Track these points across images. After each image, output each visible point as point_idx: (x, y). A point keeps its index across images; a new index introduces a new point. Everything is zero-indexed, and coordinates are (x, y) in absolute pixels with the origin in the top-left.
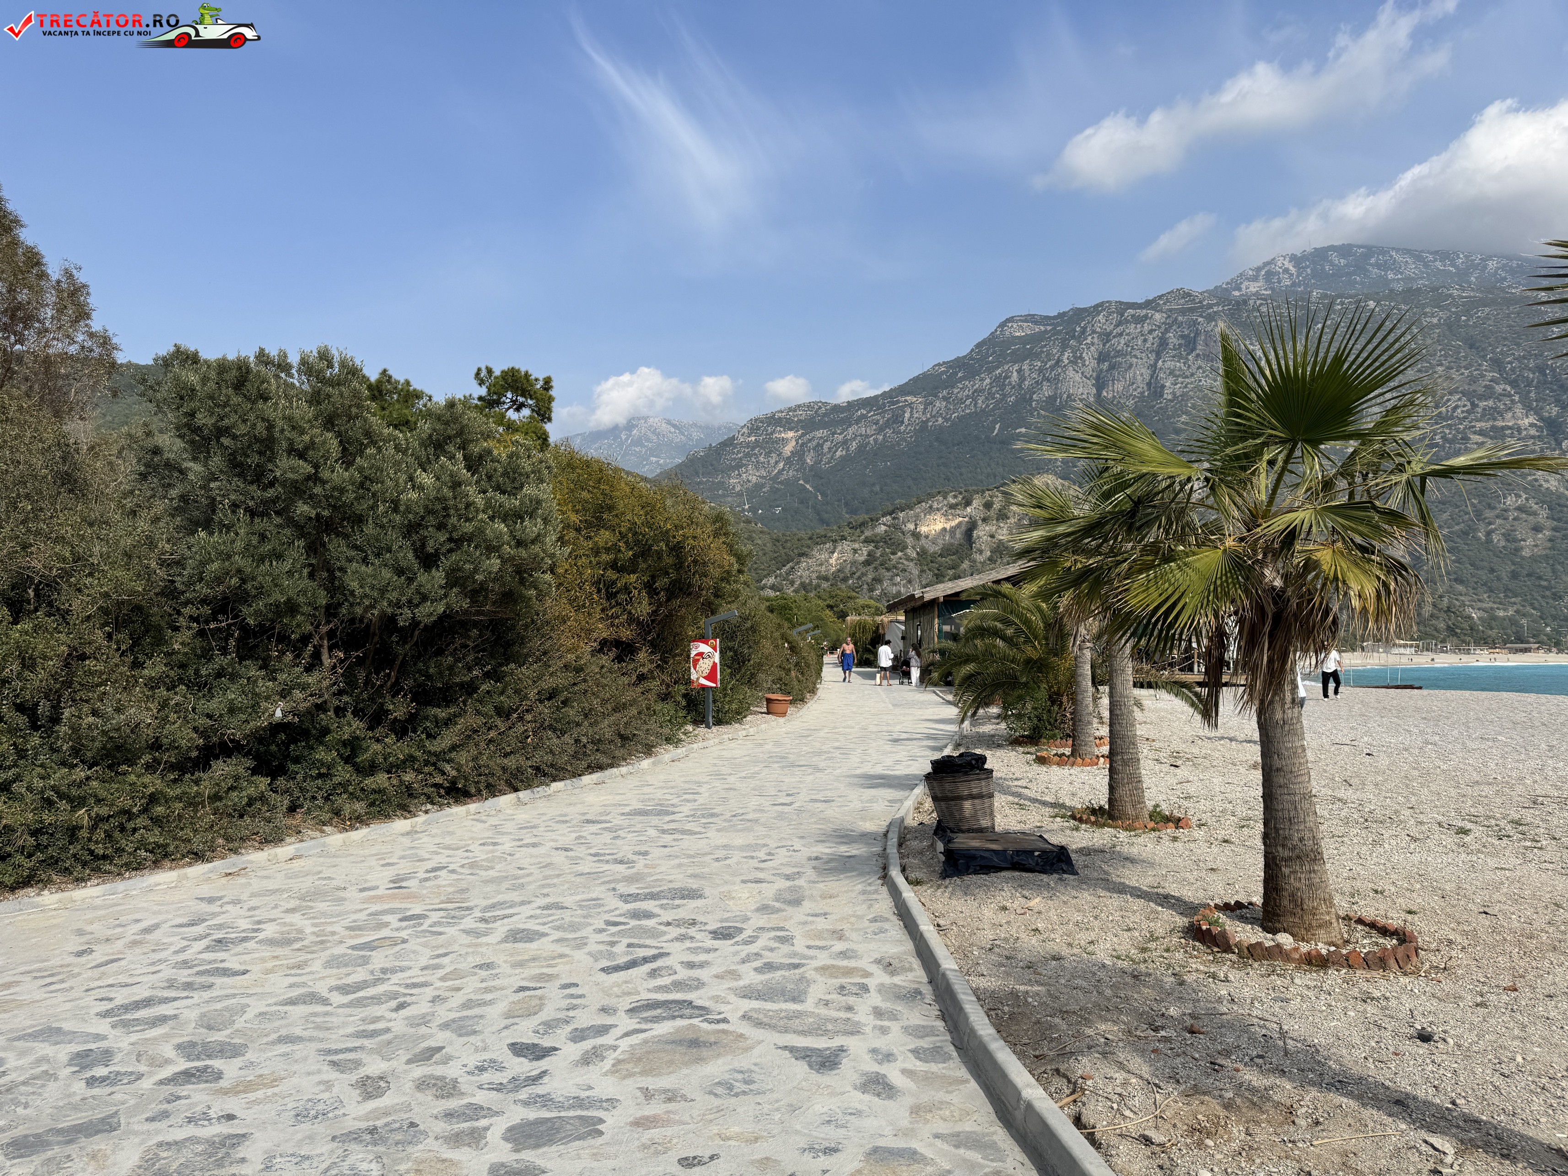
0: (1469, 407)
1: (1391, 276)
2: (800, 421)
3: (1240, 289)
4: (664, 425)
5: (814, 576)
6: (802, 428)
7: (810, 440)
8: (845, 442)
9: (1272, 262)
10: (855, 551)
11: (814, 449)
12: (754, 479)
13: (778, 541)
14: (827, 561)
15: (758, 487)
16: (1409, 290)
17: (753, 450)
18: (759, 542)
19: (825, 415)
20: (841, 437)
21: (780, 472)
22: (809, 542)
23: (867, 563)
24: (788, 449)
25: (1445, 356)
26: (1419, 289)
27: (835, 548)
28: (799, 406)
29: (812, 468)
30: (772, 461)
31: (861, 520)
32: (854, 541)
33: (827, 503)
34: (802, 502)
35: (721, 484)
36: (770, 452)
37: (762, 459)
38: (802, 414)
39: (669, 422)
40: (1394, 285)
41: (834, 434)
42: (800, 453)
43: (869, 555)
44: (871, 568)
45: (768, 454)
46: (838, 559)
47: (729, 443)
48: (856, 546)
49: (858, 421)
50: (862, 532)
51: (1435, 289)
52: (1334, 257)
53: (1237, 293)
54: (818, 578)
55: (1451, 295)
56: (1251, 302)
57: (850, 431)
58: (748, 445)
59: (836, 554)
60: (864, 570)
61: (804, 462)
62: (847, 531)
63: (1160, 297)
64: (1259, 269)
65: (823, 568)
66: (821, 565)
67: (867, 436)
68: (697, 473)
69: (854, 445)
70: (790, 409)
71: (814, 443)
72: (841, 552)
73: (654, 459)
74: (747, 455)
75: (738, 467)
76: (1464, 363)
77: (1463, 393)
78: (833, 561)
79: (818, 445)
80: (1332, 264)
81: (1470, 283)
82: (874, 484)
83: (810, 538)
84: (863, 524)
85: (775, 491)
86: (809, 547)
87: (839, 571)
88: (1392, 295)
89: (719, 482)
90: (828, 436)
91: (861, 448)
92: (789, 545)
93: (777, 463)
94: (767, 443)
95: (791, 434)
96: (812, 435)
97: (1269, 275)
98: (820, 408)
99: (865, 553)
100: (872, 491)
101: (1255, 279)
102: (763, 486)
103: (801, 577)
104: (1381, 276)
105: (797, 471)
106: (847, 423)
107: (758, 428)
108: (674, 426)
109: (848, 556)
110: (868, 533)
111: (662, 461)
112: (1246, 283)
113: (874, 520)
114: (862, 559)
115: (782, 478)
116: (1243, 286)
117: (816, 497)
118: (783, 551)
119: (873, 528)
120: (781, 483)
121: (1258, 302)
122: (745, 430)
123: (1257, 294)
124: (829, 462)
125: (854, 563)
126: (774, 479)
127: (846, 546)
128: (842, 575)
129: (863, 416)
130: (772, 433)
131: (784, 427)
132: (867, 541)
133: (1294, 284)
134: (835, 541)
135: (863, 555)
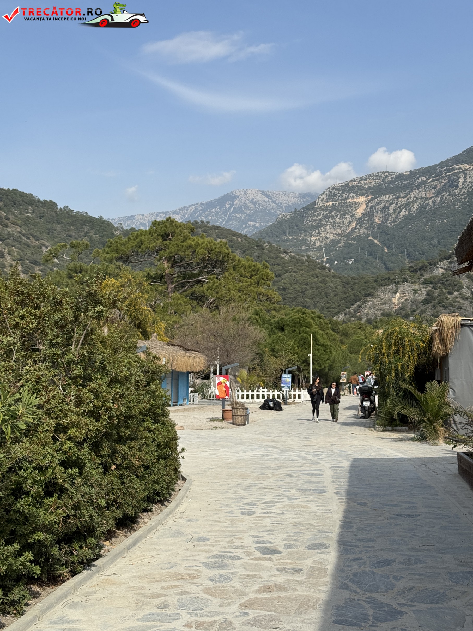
2: (370, 188)
5: (379, 313)
6: (372, 193)
7: (378, 204)
8: (408, 205)
10: (415, 291)
11: (381, 210)
12: (331, 237)
13: (348, 284)
14: (390, 300)
15: (335, 243)
17: (330, 212)
18: (331, 285)
19: (390, 182)
20: (404, 200)
21: (353, 230)
22: (375, 284)
23: (426, 302)
24: (359, 212)
27: (397, 289)
28: (369, 176)
29: (379, 226)
30: (346, 222)
31: (420, 265)
32: (415, 282)
33: (393, 255)
34: (371, 255)
35: (304, 241)
36: (345, 214)
37: (337, 220)
38: (371, 183)
41: (398, 198)
42: (369, 215)
43: (428, 295)
44: (430, 306)
45: (343, 216)
46: (400, 298)
47: (311, 207)
48: (416, 287)
49: (419, 187)
50: (422, 275)
54: (383, 315)
57: (412, 195)
58: (326, 208)
59: (398, 295)
60: (423, 308)
61: (373, 222)
62: (408, 275)
65: (387, 306)
66: (385, 303)
67: (427, 199)
68: (285, 233)
69: (415, 207)
70: (361, 179)
71: (382, 206)
72: (403, 292)
73: (251, 223)
74: (326, 217)
75: (318, 227)
78: (395, 300)
79: (385, 207)
82: (432, 238)
83: (375, 281)
84: (422, 268)
85: (348, 246)
86: (374, 288)
87: (401, 309)
89: (302, 239)
90: (393, 200)
91: (422, 209)
92: (357, 287)
93: (350, 222)
94: (342, 206)
95: (362, 199)
96: (380, 199)
98: (387, 177)
99: (425, 293)
100: (431, 244)
102: (338, 242)
103: (367, 314)
105: (367, 229)
106: (409, 188)
107: (335, 195)
108: (268, 196)
109: (410, 296)
110: (427, 276)
111: (257, 225)
113: (433, 264)
114: (421, 298)
115: (355, 235)
117: (383, 250)
118: (351, 293)
119: (431, 271)
120: (354, 239)
122: (324, 197)
124: (394, 221)
125: (414, 301)
126: (348, 236)
127: (407, 287)
128: (403, 313)
129: (423, 182)
130: (346, 199)
131: (356, 193)
132: (426, 283)
134: (397, 283)
135: (422, 295)
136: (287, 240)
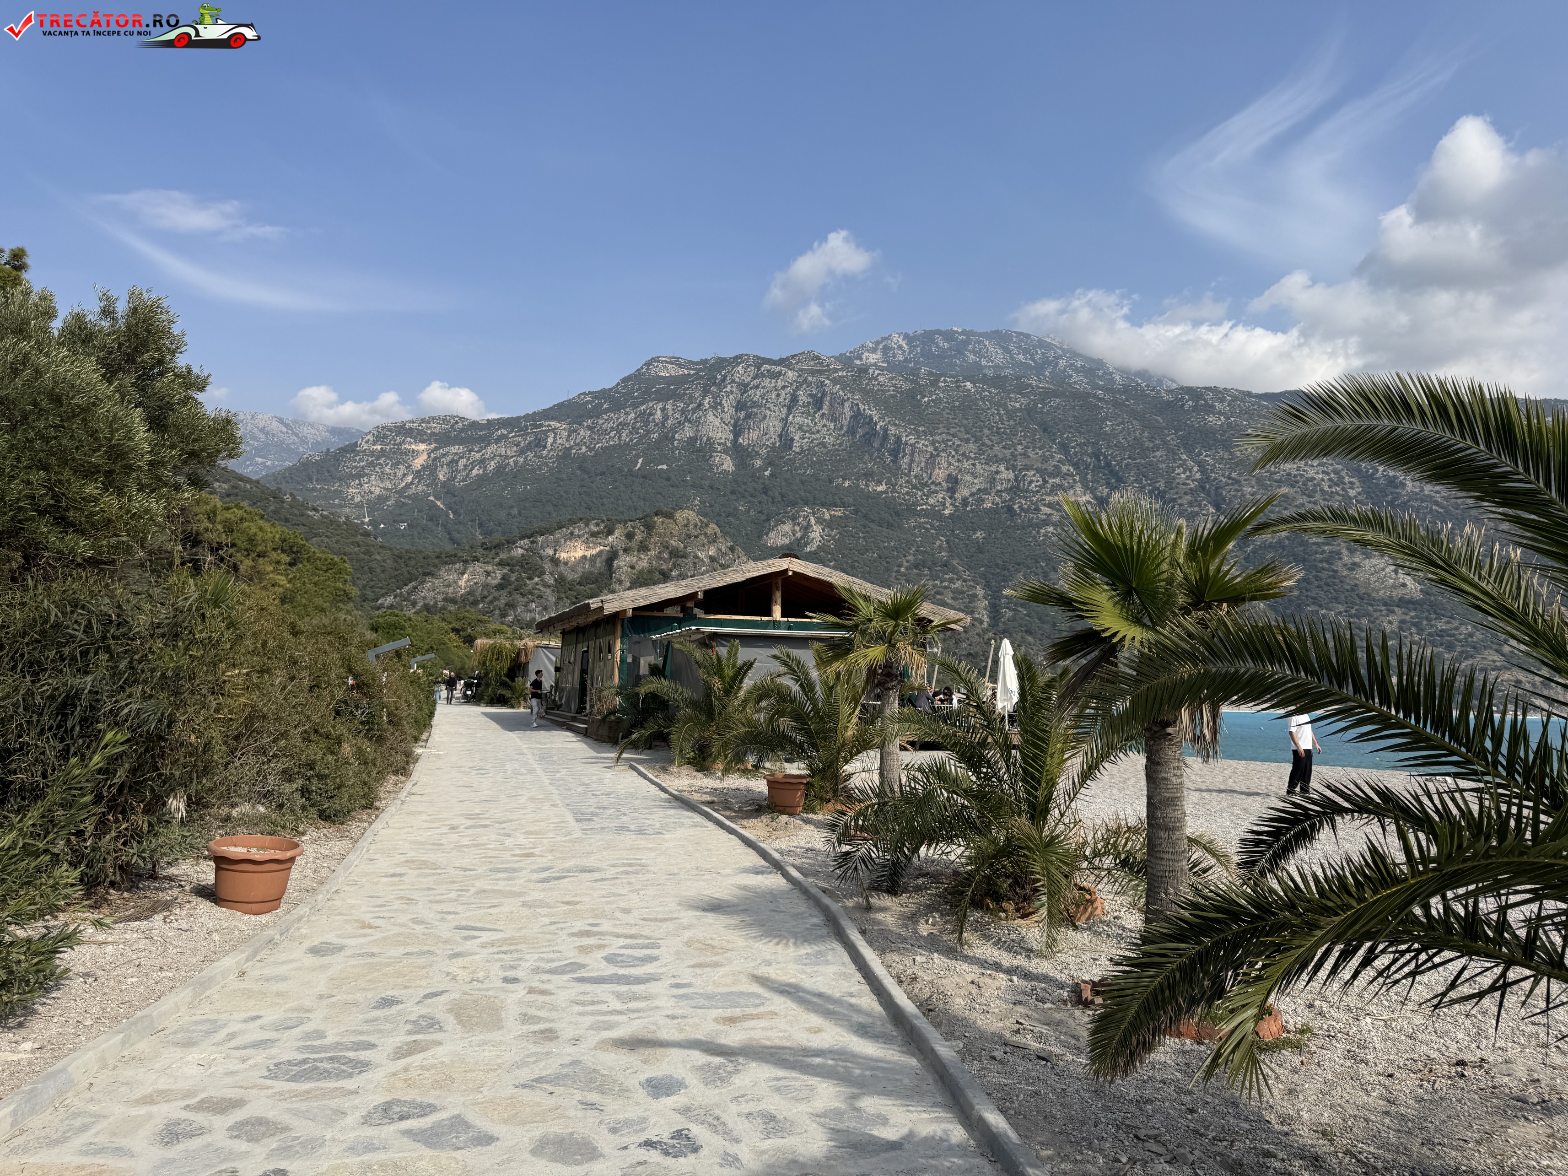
0: (1041, 483)
1: (984, 363)
2: (433, 434)
3: (861, 359)
4: (275, 423)
5: (440, 597)
6: (436, 441)
7: (444, 455)
8: (482, 462)
9: (889, 338)
10: (488, 574)
11: (448, 465)
12: (377, 491)
13: (401, 558)
14: (456, 582)
15: (381, 499)
16: (999, 376)
17: (378, 458)
18: (378, 557)
19: (462, 430)
20: (478, 456)
21: (408, 486)
22: (437, 561)
23: (500, 587)
24: (418, 463)
25: (1025, 437)
26: (1006, 377)
27: (465, 569)
28: (433, 418)
29: (444, 484)
30: (400, 474)
31: (496, 542)
32: (488, 563)
33: (460, 523)
34: (431, 520)
35: (338, 494)
36: (398, 463)
37: (387, 470)
38: (436, 427)
39: (281, 421)
40: (986, 371)
41: (470, 451)
42: (431, 468)
43: (503, 578)
44: (504, 592)
45: (395, 465)
46: (468, 580)
47: (352, 449)
48: (490, 568)
49: (498, 441)
50: (497, 554)
51: (1018, 378)
52: (939, 340)
53: (858, 362)
54: (445, 600)
55: (1030, 385)
56: (871, 371)
57: (489, 450)
58: (372, 453)
59: (466, 576)
60: (496, 594)
61: (436, 478)
62: (479, 552)
63: (793, 357)
64: (877, 343)
65: (451, 590)
66: (449, 586)
67: (507, 457)
68: (310, 480)
69: (492, 465)
70: (423, 421)
71: (449, 458)
72: (473, 574)
73: (260, 460)
74: (371, 464)
75: (360, 476)
76: (1038, 445)
77: (1038, 470)
78: (462, 583)
79: (452, 461)
80: (938, 346)
81: (1045, 376)
82: (512, 507)
83: (438, 557)
84: (498, 546)
85: (399, 505)
86: (436, 566)
87: (469, 593)
88: (985, 380)
89: (336, 491)
90: (464, 453)
91: (500, 469)
92: (413, 563)
93: (404, 475)
94: (395, 453)
95: (422, 447)
96: (446, 450)
97: (886, 350)
98: (457, 422)
99: (499, 576)
100: (510, 514)
101: (874, 350)
102: (387, 498)
103: (425, 598)
104: (976, 362)
105: (427, 486)
106: (486, 441)
107: (385, 437)
108: (287, 426)
109: (481, 579)
110: (503, 556)
111: (269, 463)
112: (866, 354)
113: (511, 542)
114: (495, 582)
115: (410, 492)
116: (864, 357)
117: (448, 516)
118: (405, 570)
119: (509, 551)
120: (408, 497)
121: (877, 372)
122: (370, 437)
123: (875, 365)
124: (464, 480)
125: (486, 586)
126: (401, 492)
127: (478, 567)
128: (471, 599)
129: (503, 436)
130: (400, 444)
131: (415, 438)
132: (502, 564)
133: (906, 360)
134: (466, 562)
135: (496, 579)
136: (314, 489)
